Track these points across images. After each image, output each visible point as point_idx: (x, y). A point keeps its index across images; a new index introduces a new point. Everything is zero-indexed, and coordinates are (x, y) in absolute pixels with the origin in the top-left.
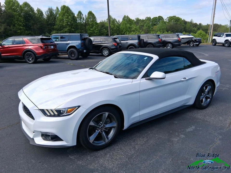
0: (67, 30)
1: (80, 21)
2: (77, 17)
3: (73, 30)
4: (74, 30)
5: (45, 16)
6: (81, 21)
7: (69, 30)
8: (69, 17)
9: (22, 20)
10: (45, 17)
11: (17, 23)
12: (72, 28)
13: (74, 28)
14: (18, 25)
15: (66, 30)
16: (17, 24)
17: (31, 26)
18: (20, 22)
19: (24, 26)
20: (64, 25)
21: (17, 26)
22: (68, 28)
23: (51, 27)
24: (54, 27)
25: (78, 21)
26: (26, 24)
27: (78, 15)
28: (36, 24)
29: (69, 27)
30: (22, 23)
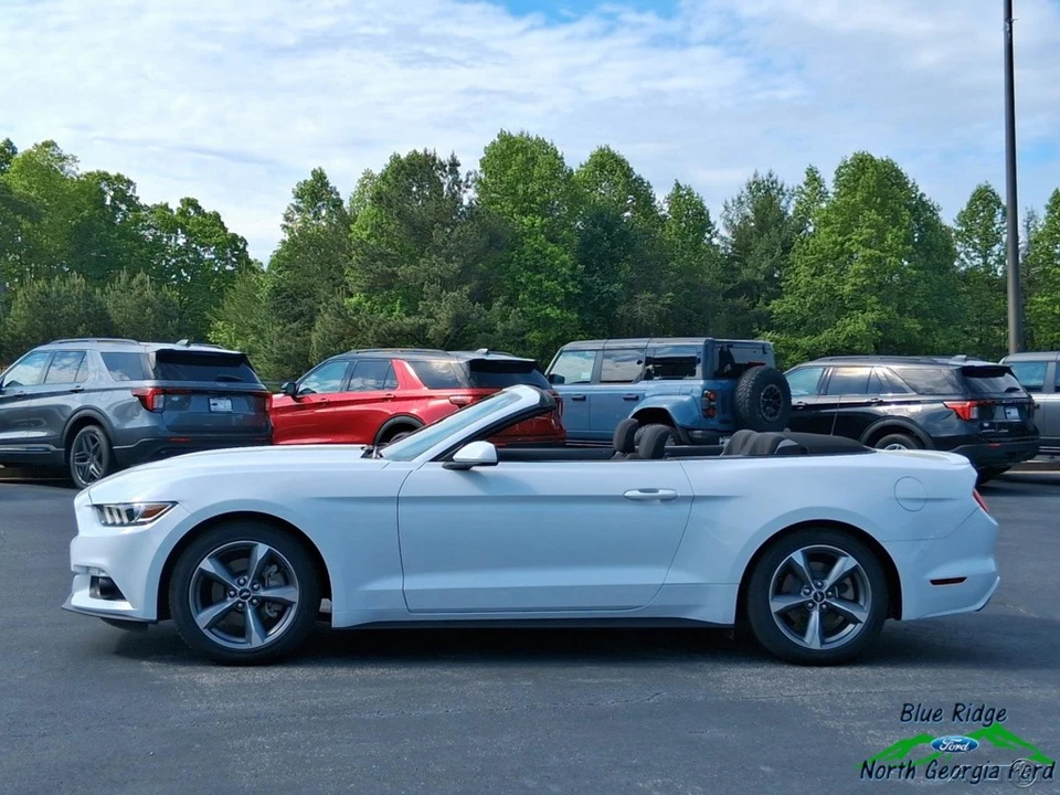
0: (862, 326)
1: (980, 261)
2: (958, 233)
3: (914, 325)
4: (919, 327)
5: (721, 233)
6: (991, 260)
7: (878, 325)
8: (889, 236)
9: (563, 264)
10: (715, 241)
11: (530, 280)
12: (901, 311)
13: (918, 313)
14: (532, 293)
15: (857, 324)
16: (531, 287)
17: (614, 305)
18: (548, 278)
19: (570, 301)
20: (848, 288)
21: (524, 300)
22: (871, 316)
23: (754, 305)
24: (776, 306)
25: (967, 258)
26: (587, 289)
27: (967, 217)
28: (655, 290)
29: (884, 301)
30: (563, 283)
